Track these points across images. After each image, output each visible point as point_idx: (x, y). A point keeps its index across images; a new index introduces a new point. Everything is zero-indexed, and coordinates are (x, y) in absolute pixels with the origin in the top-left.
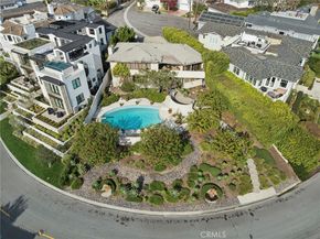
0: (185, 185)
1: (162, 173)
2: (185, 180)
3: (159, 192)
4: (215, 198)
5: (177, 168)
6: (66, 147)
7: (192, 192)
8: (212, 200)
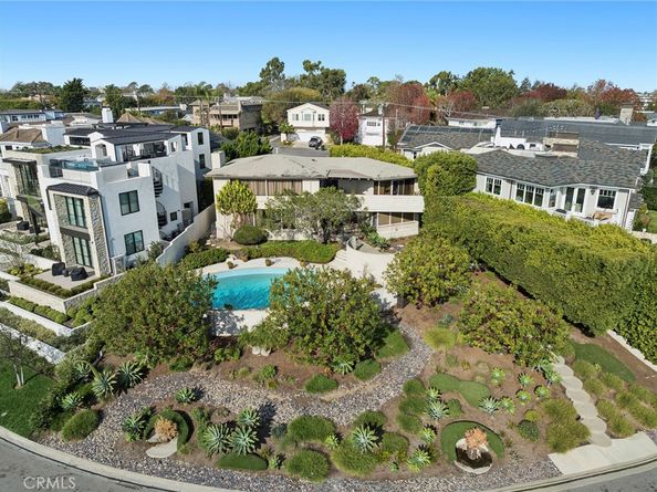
0: (393, 426)
1: (327, 397)
2: (393, 413)
3: (317, 443)
4: (484, 460)
5: (368, 386)
6: (77, 339)
7: (416, 442)
8: (475, 464)
